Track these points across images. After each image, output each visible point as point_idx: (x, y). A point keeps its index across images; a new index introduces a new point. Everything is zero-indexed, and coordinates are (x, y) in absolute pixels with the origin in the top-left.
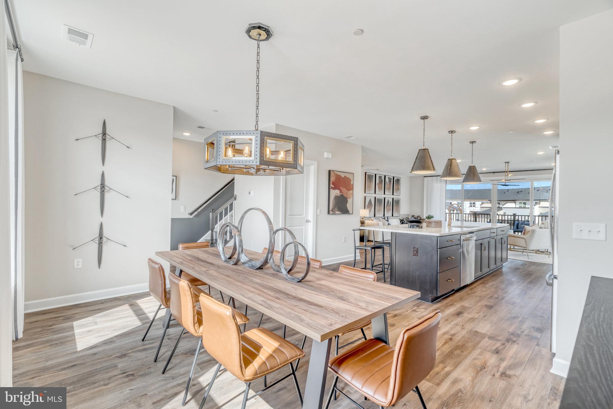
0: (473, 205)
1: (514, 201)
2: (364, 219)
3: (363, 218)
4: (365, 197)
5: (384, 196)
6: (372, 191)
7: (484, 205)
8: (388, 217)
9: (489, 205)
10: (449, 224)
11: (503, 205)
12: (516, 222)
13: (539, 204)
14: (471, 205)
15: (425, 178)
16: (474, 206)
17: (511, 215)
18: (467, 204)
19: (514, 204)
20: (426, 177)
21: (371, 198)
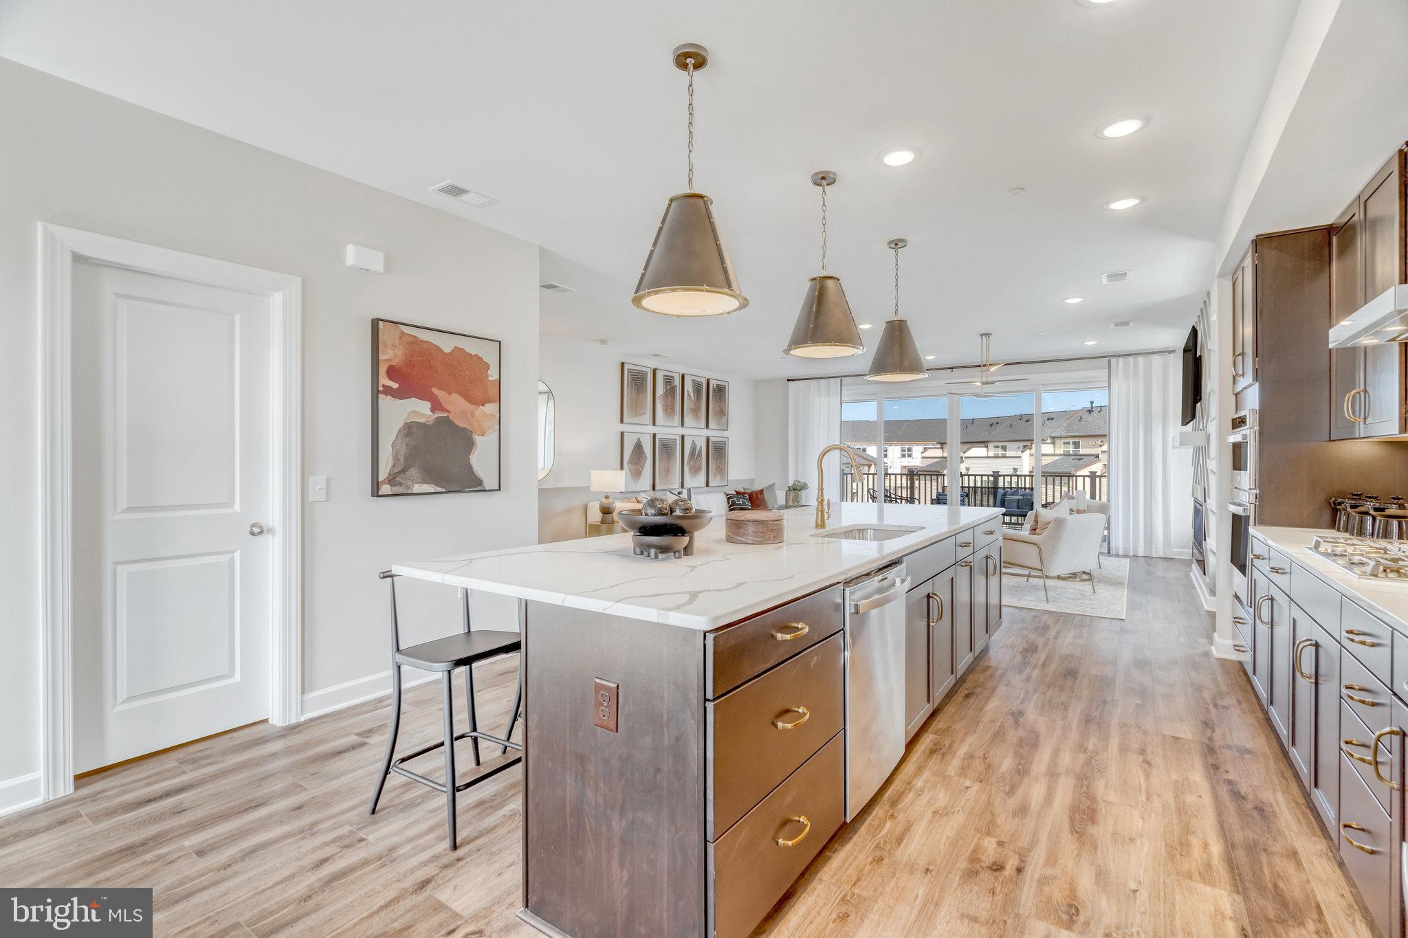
0: (907, 453)
1: (984, 443)
2: (611, 500)
3: (607, 497)
4: (622, 433)
5: (681, 431)
6: (645, 415)
7: (927, 454)
8: (689, 490)
9: (938, 453)
10: (819, 522)
11: (964, 453)
12: (1001, 492)
13: (1030, 449)
14: (904, 453)
15: (790, 382)
16: (910, 456)
17: (988, 476)
18: (895, 451)
19: (985, 449)
20: (793, 380)
21: (640, 435)
